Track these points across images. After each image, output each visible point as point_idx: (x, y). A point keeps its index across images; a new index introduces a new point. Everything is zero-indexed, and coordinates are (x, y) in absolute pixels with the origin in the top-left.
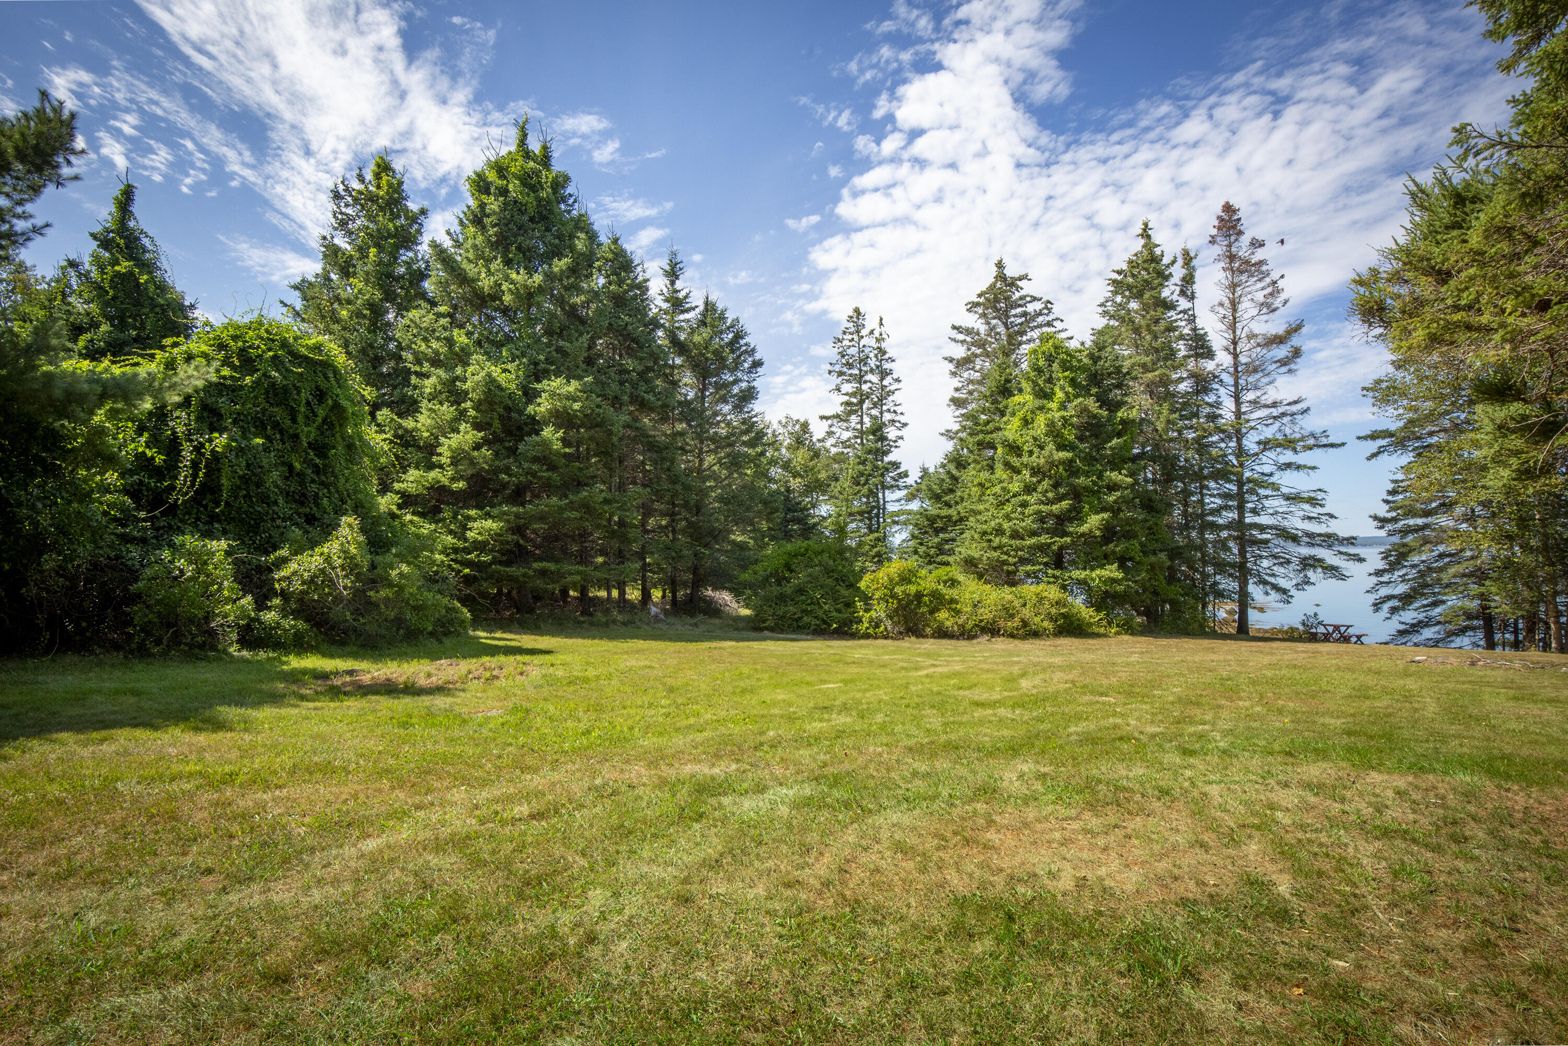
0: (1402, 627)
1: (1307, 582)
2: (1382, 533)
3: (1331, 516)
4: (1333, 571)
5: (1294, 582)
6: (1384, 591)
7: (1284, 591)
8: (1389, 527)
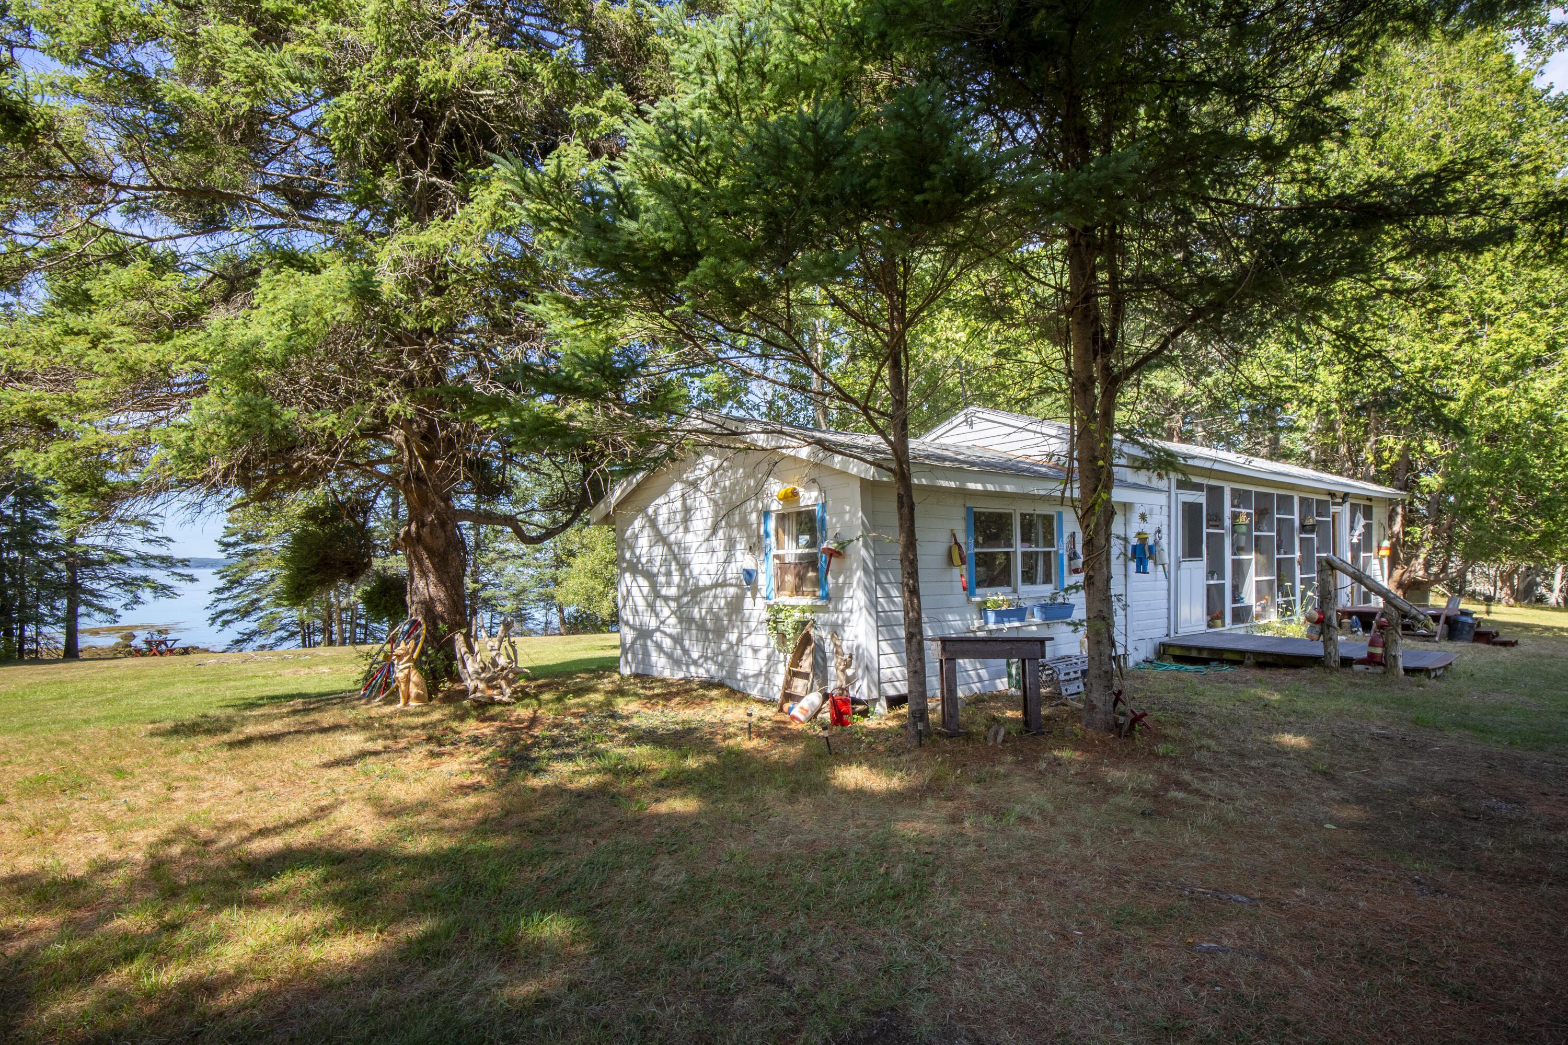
0: (239, 637)
1: (137, 600)
2: (223, 556)
3: (170, 540)
4: (162, 590)
5: (124, 601)
6: (222, 606)
7: (111, 612)
8: (231, 551)
